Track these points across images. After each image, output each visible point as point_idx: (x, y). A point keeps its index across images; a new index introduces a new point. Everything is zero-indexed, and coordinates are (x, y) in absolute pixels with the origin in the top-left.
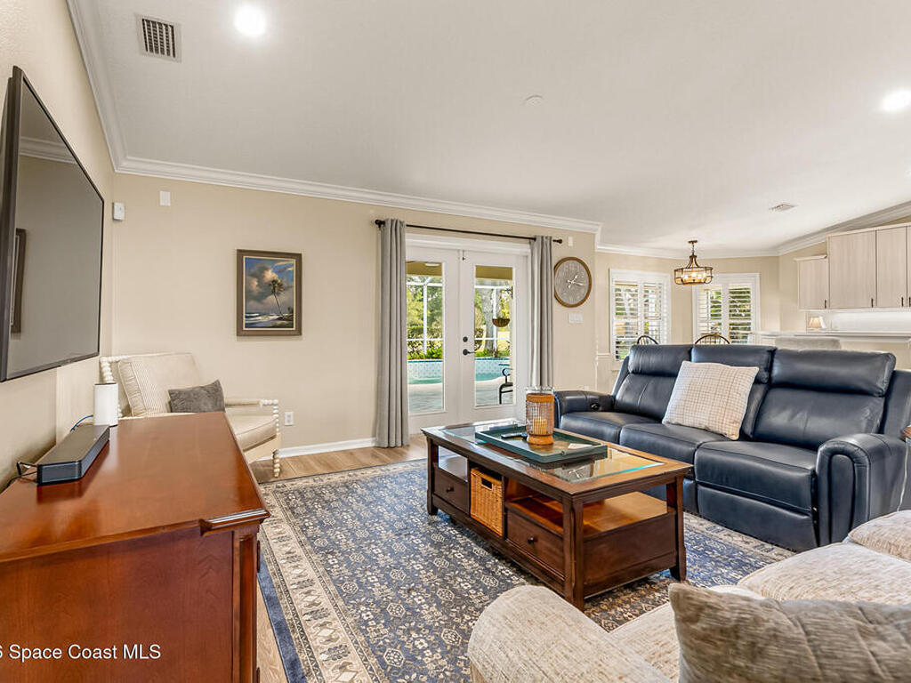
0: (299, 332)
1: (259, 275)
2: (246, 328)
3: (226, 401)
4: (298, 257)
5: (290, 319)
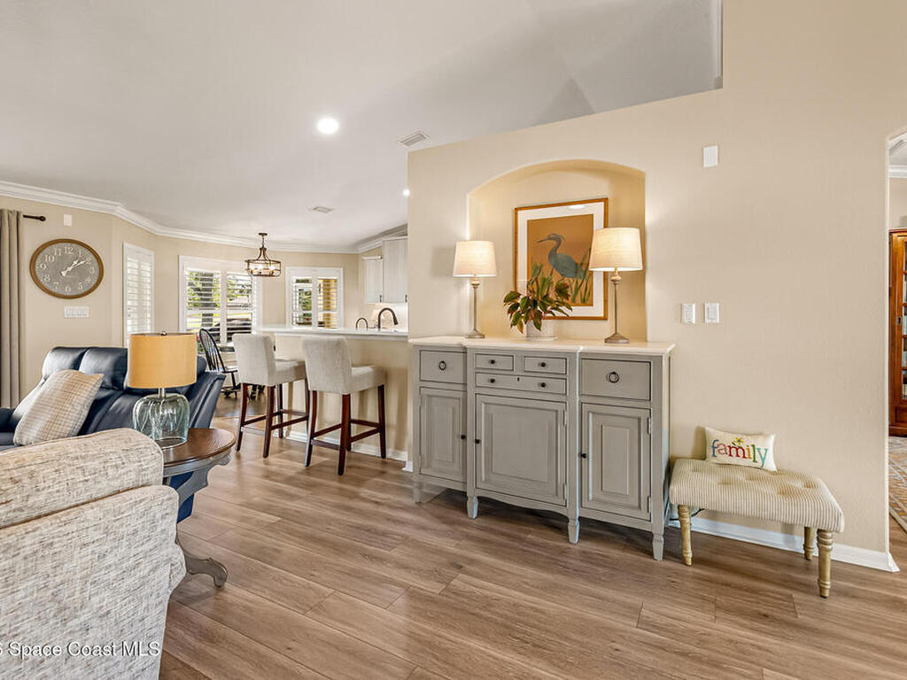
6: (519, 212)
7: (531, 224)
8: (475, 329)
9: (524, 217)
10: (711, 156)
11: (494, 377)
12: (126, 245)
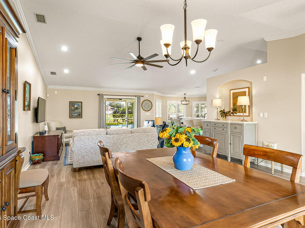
0: (82, 117)
1: (74, 106)
2: (71, 116)
3: (67, 130)
4: (81, 102)
5: (80, 115)
6: (231, 91)
7: (233, 93)
8: (217, 118)
9: (232, 92)
10: (265, 78)
11: (216, 128)
12: (156, 100)
